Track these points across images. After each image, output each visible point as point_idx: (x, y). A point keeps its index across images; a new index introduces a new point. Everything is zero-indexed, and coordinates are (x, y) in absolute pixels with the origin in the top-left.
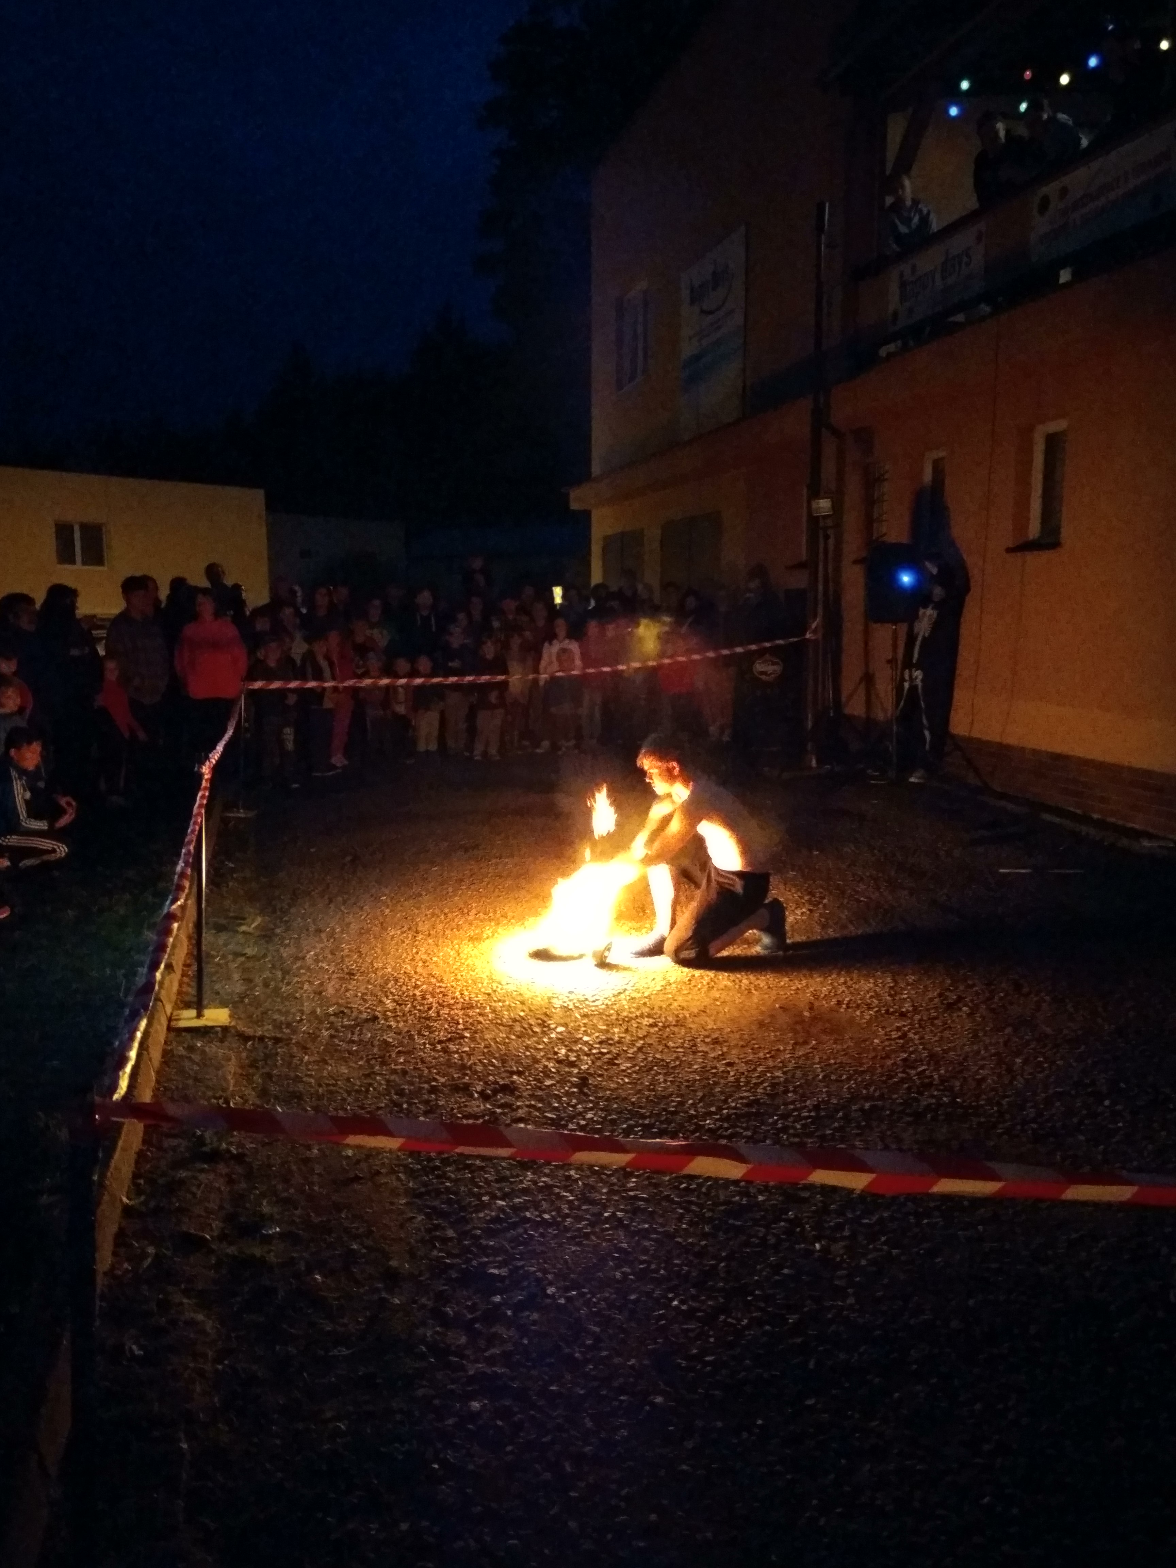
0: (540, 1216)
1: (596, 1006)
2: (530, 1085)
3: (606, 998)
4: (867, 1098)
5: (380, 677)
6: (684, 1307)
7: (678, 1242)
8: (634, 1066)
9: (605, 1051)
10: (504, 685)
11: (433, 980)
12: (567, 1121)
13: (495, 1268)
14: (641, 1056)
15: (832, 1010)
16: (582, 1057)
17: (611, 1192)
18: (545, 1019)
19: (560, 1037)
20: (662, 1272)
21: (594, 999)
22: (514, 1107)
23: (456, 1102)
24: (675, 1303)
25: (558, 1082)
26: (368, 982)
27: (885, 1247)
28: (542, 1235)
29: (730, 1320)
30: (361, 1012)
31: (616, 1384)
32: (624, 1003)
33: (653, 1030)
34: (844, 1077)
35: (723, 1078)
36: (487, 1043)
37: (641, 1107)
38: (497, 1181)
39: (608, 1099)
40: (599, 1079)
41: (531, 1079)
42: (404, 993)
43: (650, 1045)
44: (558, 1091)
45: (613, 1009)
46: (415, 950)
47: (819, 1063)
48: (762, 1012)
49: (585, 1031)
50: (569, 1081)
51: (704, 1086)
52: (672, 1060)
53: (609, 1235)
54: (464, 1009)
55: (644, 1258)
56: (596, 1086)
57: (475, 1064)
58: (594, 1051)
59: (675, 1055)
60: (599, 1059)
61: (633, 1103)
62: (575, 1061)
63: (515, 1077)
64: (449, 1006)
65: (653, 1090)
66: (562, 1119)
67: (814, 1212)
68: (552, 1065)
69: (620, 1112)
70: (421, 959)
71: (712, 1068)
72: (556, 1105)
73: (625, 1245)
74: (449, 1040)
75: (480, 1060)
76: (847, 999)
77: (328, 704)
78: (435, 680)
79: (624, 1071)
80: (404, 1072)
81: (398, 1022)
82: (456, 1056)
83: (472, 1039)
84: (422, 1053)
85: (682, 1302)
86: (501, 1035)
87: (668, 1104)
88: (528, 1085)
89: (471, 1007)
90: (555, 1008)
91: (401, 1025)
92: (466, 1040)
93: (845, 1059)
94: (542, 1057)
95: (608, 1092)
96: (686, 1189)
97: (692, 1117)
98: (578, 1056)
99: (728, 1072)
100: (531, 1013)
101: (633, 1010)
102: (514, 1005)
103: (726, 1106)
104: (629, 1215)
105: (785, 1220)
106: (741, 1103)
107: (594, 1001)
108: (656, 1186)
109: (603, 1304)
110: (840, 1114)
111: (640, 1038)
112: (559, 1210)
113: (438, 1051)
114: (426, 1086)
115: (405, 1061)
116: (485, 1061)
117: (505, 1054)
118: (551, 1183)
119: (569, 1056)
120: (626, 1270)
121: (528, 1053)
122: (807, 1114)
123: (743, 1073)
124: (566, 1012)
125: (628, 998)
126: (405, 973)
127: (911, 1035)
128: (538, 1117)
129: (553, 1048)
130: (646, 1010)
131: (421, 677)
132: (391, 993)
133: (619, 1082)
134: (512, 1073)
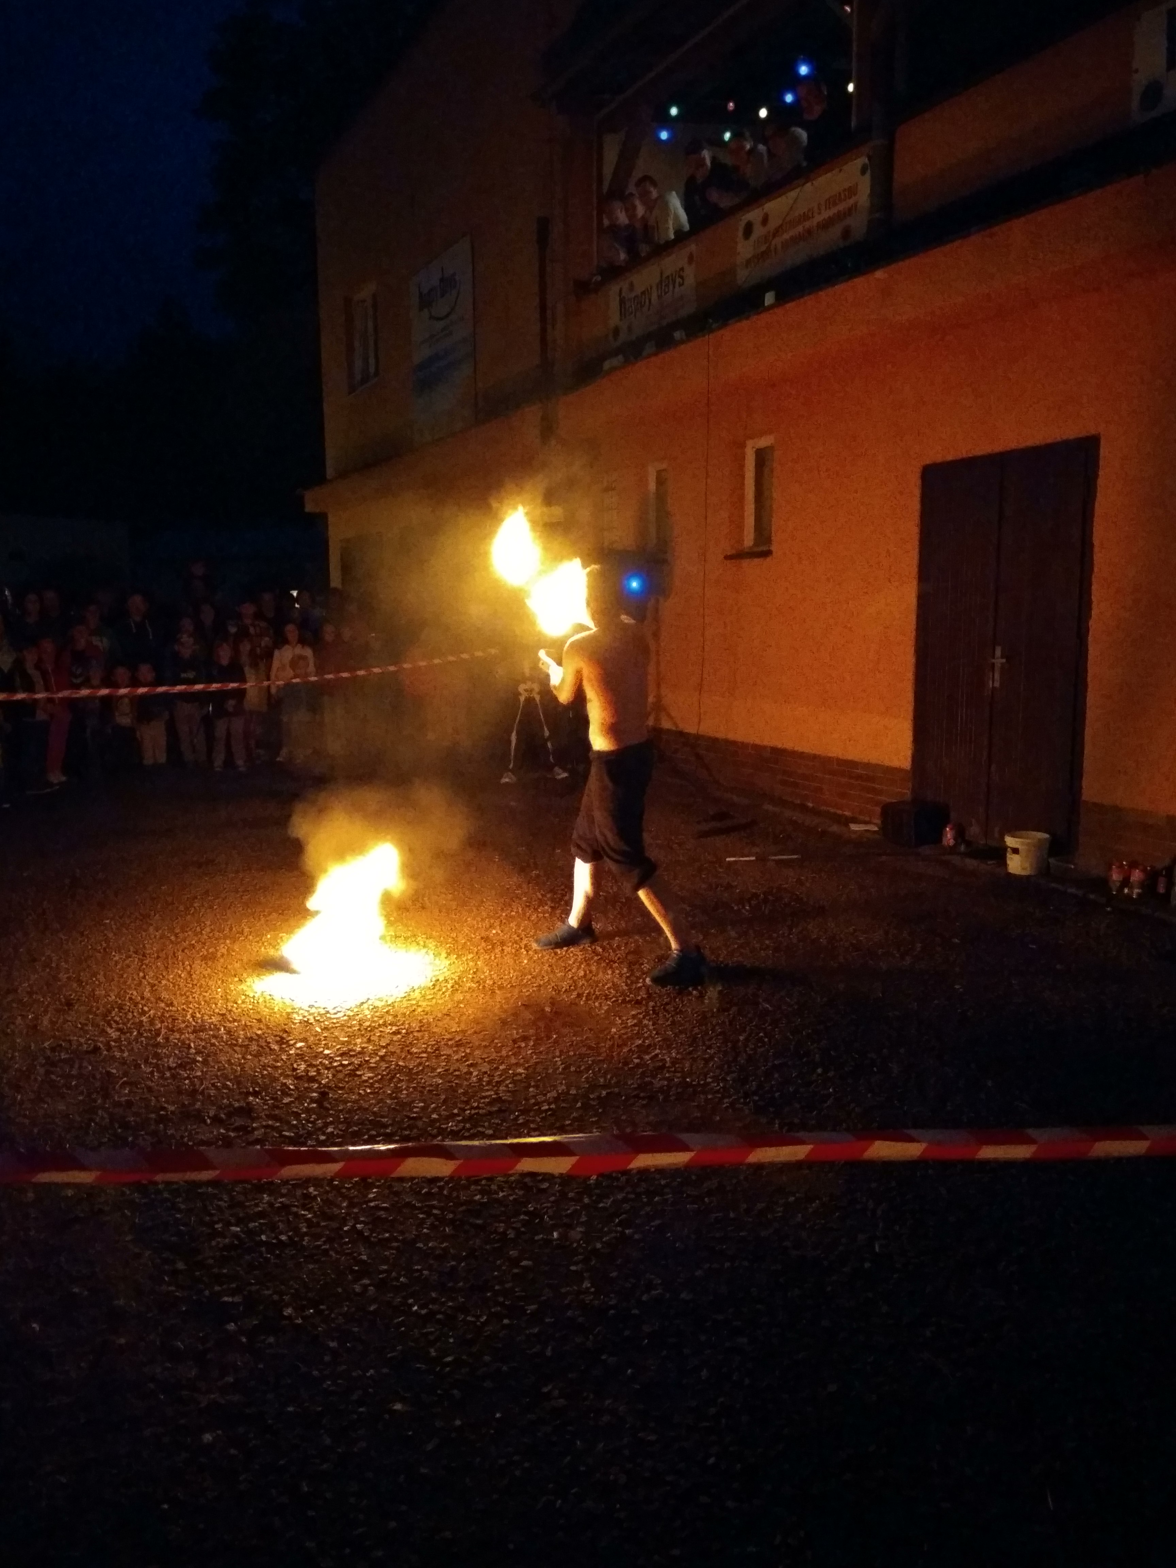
0: (276, 1238)
1: (337, 1018)
2: (268, 1104)
3: (348, 1010)
4: (604, 1087)
5: (99, 687)
6: (424, 1312)
7: (419, 1248)
8: (376, 1076)
9: (346, 1062)
10: (240, 694)
11: (162, 1005)
12: (305, 1138)
13: (228, 1296)
14: (384, 1065)
15: (573, 1004)
16: (322, 1071)
17: (351, 1205)
18: (285, 1035)
19: (299, 1052)
20: (402, 1279)
21: (335, 1011)
22: (249, 1129)
23: (186, 1130)
24: (415, 1308)
25: (296, 1099)
26: (89, 1012)
27: (619, 1229)
28: (278, 1257)
29: (469, 1318)
30: (81, 1044)
31: (355, 1397)
32: (367, 1012)
33: (395, 1038)
34: (583, 1068)
35: (466, 1080)
36: (220, 1065)
37: (383, 1117)
38: (230, 1207)
39: (350, 1111)
40: (340, 1092)
41: (268, 1098)
42: (129, 1020)
43: (393, 1053)
44: (296, 1107)
45: (354, 1020)
46: (141, 974)
47: (560, 1056)
48: (505, 1011)
49: (325, 1044)
50: (307, 1097)
51: (446, 1090)
52: (415, 1066)
53: (348, 1249)
54: (196, 1033)
55: (385, 1267)
56: (336, 1100)
57: (207, 1088)
58: (335, 1064)
59: (418, 1061)
60: (341, 1071)
61: (374, 1113)
62: (315, 1076)
63: (251, 1098)
64: (180, 1031)
65: (396, 1098)
66: (301, 1136)
67: (553, 1202)
68: (290, 1082)
69: (361, 1122)
70: (149, 983)
71: (455, 1071)
72: (295, 1122)
73: (364, 1257)
74: (181, 1066)
75: (213, 1085)
76: (588, 991)
77: (41, 716)
78: (161, 689)
79: (366, 1081)
80: (129, 1104)
81: (122, 1051)
82: (187, 1082)
83: (205, 1062)
84: (149, 1083)
85: (421, 1307)
86: (236, 1056)
87: (411, 1111)
88: (264, 1104)
89: (202, 1029)
90: (295, 1024)
91: (126, 1054)
92: (198, 1064)
93: (584, 1050)
94: (281, 1074)
95: (349, 1104)
96: (428, 1194)
97: (435, 1120)
98: (318, 1071)
99: (471, 1073)
100: (269, 1031)
101: (376, 1019)
102: (250, 1024)
103: (468, 1107)
104: (370, 1226)
105: (526, 1213)
106: (484, 1103)
107: (335, 1014)
108: (397, 1194)
109: (341, 1320)
110: (579, 1104)
111: (383, 1047)
112: (296, 1230)
113: (167, 1079)
114: (153, 1116)
115: (130, 1092)
116: (219, 1084)
117: (240, 1076)
118: (288, 1202)
119: (308, 1071)
120: (366, 1281)
121: (265, 1072)
122: (547, 1107)
123: (486, 1073)
124: (307, 1026)
125: (371, 1007)
126: (131, 999)
127: (646, 1022)
128: (276, 1137)
129: (292, 1065)
130: (390, 1019)
131: (144, 686)
132: (116, 1022)
133: (360, 1094)
134: (248, 1094)
